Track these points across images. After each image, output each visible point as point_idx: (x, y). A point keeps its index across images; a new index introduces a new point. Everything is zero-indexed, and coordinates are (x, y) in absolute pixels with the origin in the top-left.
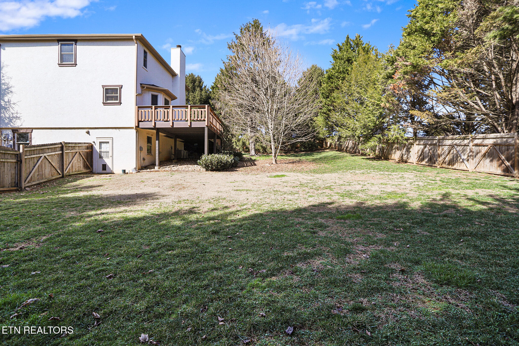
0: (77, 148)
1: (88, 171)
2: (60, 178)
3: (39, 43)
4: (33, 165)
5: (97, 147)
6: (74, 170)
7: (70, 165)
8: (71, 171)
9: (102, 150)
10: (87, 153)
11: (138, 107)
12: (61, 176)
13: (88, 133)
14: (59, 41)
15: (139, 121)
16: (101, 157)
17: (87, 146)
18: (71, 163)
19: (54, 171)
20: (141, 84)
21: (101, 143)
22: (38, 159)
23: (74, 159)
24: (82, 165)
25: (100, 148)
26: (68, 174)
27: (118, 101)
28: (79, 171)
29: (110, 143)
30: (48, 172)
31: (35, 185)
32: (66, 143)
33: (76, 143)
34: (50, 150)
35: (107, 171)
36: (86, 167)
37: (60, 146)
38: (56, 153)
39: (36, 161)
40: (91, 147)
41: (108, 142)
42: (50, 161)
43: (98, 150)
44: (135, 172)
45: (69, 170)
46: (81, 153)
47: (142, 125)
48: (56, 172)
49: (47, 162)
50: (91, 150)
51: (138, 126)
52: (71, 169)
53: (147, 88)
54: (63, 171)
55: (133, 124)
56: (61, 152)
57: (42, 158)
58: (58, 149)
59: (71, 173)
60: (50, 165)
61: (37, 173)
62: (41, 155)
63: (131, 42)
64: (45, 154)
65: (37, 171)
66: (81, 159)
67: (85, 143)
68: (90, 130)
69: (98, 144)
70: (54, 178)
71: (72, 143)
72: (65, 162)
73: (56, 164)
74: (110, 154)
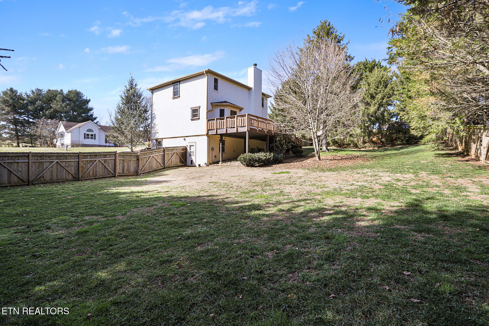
0: (175, 150)
1: (183, 164)
2: (163, 169)
3: (166, 87)
4: (146, 161)
5: (188, 148)
6: (172, 164)
7: (170, 161)
8: (170, 165)
9: (191, 151)
10: (183, 153)
11: (208, 120)
12: (163, 167)
13: (185, 139)
14: (173, 83)
15: (208, 130)
16: (190, 155)
17: (183, 149)
18: (171, 160)
19: (159, 165)
20: (211, 103)
21: (190, 146)
22: (148, 158)
23: (173, 157)
24: (178, 161)
25: (190, 149)
26: (168, 166)
27: (198, 118)
28: (176, 165)
29: (195, 146)
30: (154, 165)
31: (147, 172)
32: (167, 148)
33: (174, 147)
34: (156, 152)
35: (193, 165)
36: (181, 161)
37: (163, 149)
38: (160, 154)
39: (147, 159)
40: (185, 149)
41: (193, 146)
42: (156, 159)
43: (189, 151)
44: (205, 166)
45: (169, 164)
46: (178, 153)
47: (210, 133)
48: (160, 166)
49: (154, 160)
50: (185, 151)
51: (208, 134)
52: (170, 163)
53: (215, 105)
54: (164, 165)
55: (205, 132)
56: (163, 153)
57: (151, 157)
58: (162, 152)
59: (170, 166)
60: (156, 161)
61: (148, 166)
62: (150, 156)
63: (204, 76)
64: (153, 155)
65: (148, 164)
66: (178, 157)
67: (181, 147)
68: (186, 138)
69: (189, 147)
70: (158, 169)
71: (171, 147)
72: (166, 159)
73: (160, 160)
74: (194, 153)
